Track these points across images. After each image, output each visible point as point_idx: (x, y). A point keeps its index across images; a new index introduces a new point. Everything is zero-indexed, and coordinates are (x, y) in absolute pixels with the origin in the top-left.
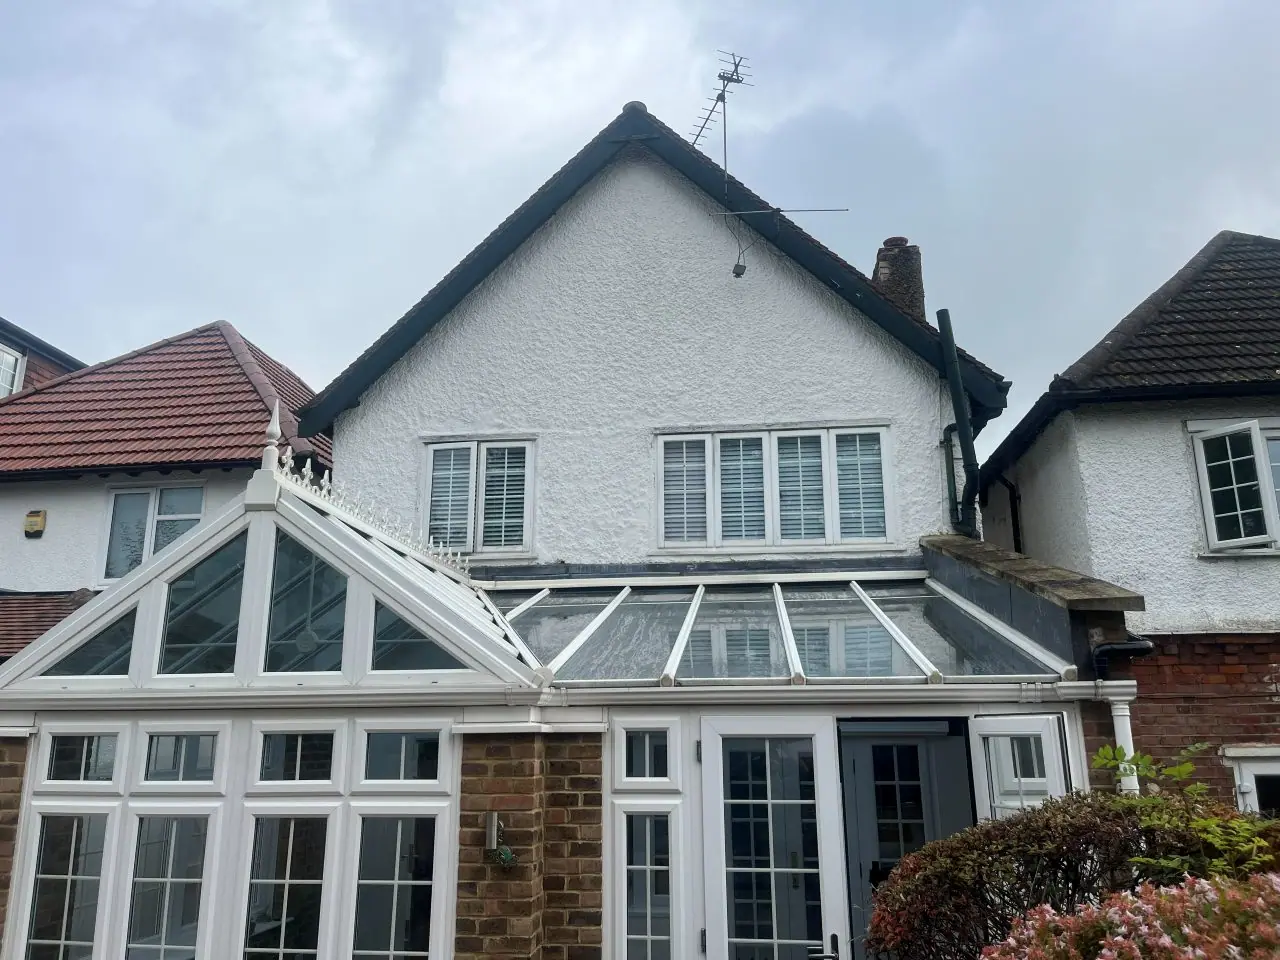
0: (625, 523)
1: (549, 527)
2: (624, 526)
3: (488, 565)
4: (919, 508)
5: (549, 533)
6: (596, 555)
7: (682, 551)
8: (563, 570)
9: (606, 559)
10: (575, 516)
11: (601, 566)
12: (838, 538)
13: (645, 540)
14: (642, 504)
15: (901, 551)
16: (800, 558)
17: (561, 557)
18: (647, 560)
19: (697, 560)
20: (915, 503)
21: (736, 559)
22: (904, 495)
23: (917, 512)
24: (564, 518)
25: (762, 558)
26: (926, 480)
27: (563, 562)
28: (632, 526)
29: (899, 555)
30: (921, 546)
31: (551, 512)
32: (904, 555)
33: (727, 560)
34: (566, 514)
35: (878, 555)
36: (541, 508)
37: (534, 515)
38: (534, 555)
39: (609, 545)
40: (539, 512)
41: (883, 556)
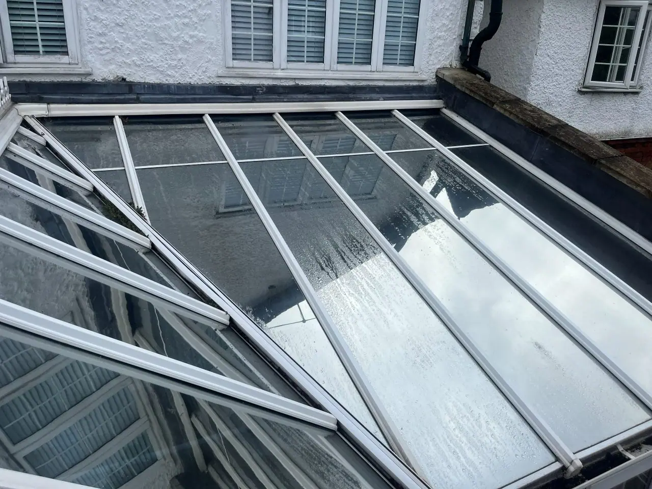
0: (191, 37)
1: (100, 35)
2: (191, 41)
3: (28, 79)
4: (441, 42)
5: (101, 43)
6: (162, 72)
7: (251, 73)
8: (126, 89)
9: (174, 77)
10: (131, 23)
11: (169, 86)
12: (380, 66)
13: (214, 58)
14: (209, 16)
15: (423, 81)
16: (351, 83)
17: (124, 72)
18: (217, 81)
19: (266, 82)
20: (439, 38)
21: (301, 83)
22: (433, 30)
23: (439, 46)
24: (118, 25)
25: (322, 83)
26: (450, 17)
27: (124, 79)
28: (200, 41)
29: (421, 84)
30: (437, 76)
31: (102, 16)
32: (425, 84)
33: (291, 83)
34: (121, 20)
35: (407, 83)
36: (86, 9)
37: (79, 18)
38: (88, 70)
39: (175, 63)
40: (84, 15)
41: (411, 84)
